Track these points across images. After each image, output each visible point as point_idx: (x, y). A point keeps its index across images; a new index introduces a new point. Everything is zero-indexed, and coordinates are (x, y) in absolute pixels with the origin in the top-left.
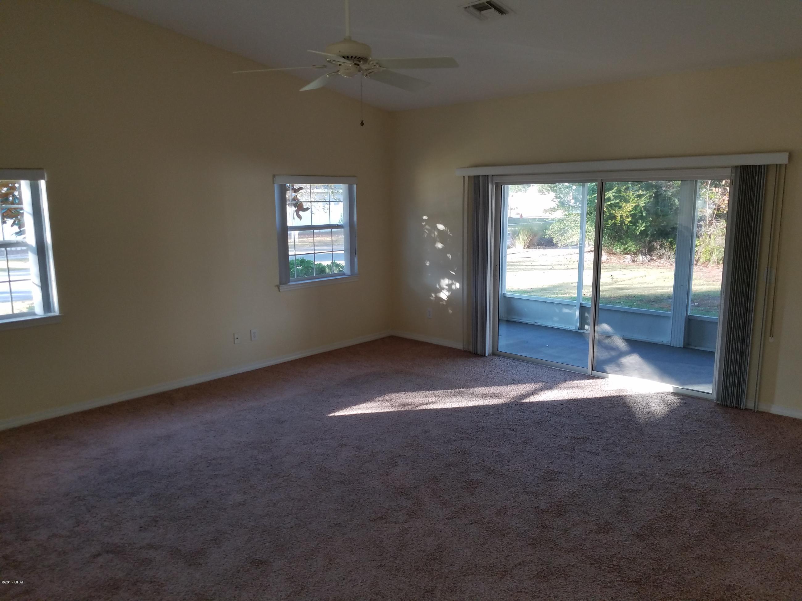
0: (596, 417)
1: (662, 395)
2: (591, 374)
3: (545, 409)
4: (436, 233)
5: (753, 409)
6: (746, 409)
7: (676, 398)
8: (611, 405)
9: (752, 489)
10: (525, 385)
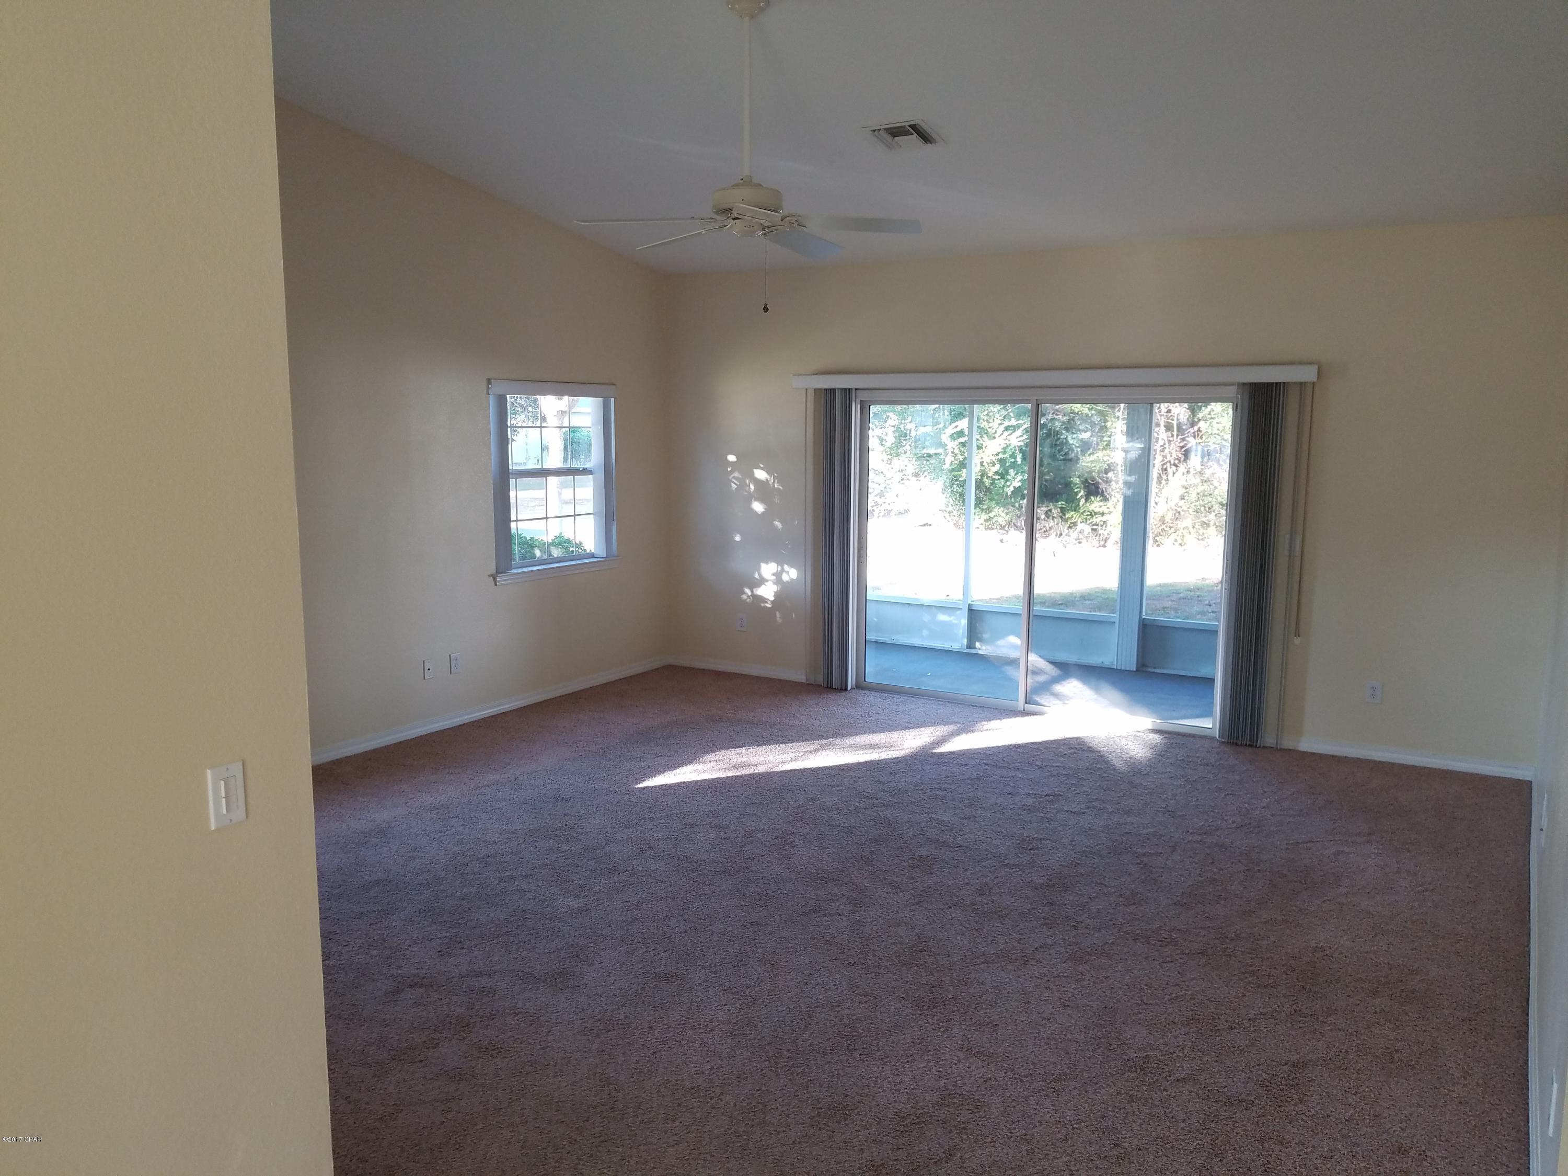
0: (1057, 766)
1: (1139, 733)
2: (1024, 710)
3: (978, 761)
4: (752, 487)
5: (1275, 746)
6: (1264, 747)
7: (1162, 737)
8: (1072, 751)
9: (1307, 843)
10: (931, 729)
